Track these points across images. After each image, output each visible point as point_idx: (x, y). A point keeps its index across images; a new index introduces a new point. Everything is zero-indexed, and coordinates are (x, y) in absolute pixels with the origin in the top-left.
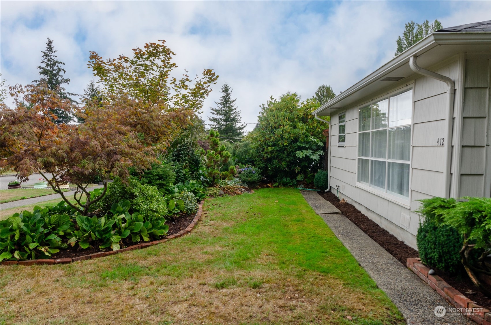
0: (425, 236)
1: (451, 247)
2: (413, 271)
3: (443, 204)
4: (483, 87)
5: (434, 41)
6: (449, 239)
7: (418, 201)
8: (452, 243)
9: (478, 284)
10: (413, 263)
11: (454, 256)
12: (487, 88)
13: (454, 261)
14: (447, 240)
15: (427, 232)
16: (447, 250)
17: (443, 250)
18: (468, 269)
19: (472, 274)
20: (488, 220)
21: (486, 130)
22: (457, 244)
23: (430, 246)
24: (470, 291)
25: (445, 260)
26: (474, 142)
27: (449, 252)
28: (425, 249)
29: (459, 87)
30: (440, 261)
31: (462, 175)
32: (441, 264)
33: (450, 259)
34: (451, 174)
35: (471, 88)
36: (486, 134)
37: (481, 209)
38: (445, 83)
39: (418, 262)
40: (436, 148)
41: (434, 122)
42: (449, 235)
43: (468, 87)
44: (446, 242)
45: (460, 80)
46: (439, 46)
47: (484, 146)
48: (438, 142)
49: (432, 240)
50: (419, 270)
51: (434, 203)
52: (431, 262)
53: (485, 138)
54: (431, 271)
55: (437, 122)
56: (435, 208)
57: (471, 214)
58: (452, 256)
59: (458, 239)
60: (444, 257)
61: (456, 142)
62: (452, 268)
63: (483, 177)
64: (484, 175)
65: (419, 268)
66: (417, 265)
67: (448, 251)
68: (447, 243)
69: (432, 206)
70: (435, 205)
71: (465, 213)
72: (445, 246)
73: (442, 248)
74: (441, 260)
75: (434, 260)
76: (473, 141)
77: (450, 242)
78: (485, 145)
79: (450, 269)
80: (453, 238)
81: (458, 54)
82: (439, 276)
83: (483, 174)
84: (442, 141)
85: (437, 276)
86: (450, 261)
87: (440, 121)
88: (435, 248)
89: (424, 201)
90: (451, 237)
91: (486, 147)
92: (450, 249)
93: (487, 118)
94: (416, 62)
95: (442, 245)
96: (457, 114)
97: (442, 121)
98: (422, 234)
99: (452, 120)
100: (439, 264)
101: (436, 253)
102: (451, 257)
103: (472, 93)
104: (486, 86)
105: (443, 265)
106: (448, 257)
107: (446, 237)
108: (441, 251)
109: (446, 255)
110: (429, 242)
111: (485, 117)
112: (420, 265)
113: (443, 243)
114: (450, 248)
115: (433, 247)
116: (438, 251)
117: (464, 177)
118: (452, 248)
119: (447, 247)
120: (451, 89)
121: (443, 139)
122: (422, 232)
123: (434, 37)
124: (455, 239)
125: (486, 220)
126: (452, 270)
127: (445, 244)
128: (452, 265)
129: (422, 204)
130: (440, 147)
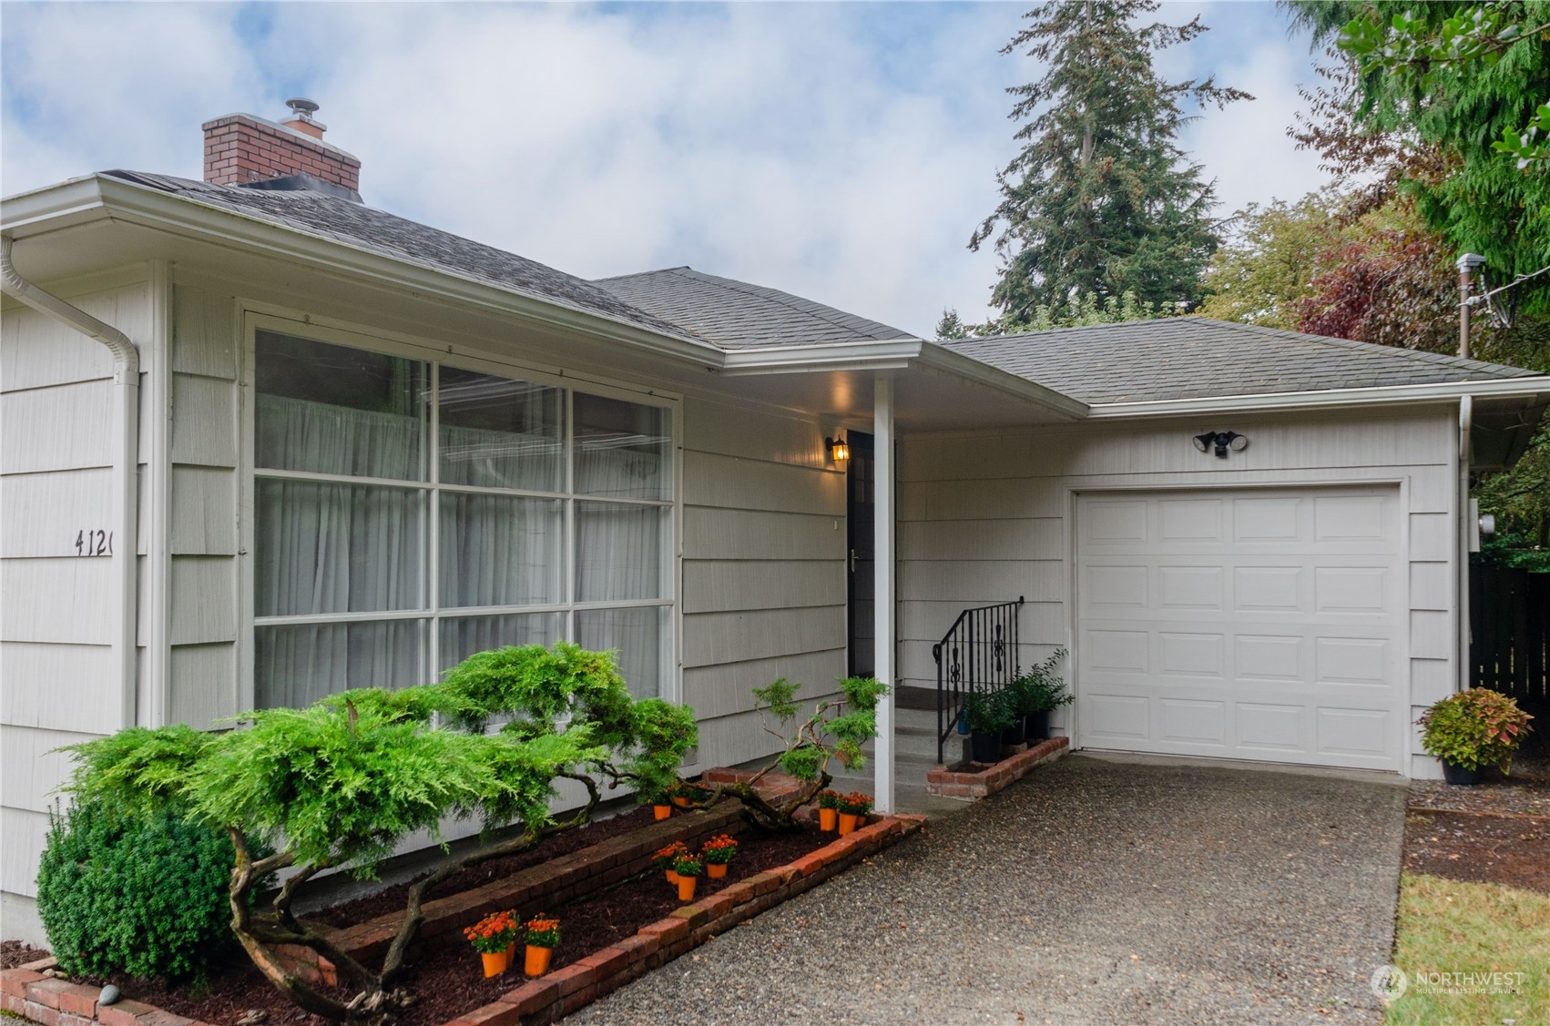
0: (76, 875)
1: (173, 888)
2: (23, 1017)
3: (168, 747)
4: (222, 376)
5: (100, 204)
6: (168, 864)
7: (61, 750)
8: (178, 874)
9: (289, 980)
10: (25, 986)
11: (187, 915)
12: (232, 381)
13: (187, 934)
14: (160, 869)
15: (83, 857)
16: (162, 904)
17: (148, 908)
18: (254, 943)
19: (265, 957)
20: (338, 771)
21: (235, 508)
22: (191, 876)
23: (97, 904)
24: (251, 1013)
25: (157, 940)
26: (206, 542)
27: (170, 909)
28: (81, 918)
29: (155, 366)
30: (137, 948)
31: (174, 648)
32: (143, 956)
33: (173, 929)
34: (139, 649)
35: (191, 375)
36: (235, 519)
37: (312, 742)
38: (104, 346)
39: (38, 976)
40: (72, 563)
41: (59, 475)
42: (165, 852)
43: (184, 371)
44: (159, 877)
45: (157, 345)
46: (110, 221)
47: (232, 556)
48: (79, 544)
49: (107, 880)
50: (55, 1004)
51: (132, 748)
52: (102, 962)
53: (235, 531)
54: (107, 992)
55: (71, 475)
56: (140, 765)
57: (284, 762)
58: (180, 916)
59: (193, 856)
60: (154, 929)
61: (153, 542)
62: (179, 958)
63: (234, 649)
64: (236, 644)
65: (52, 996)
66: (44, 990)
67: (167, 906)
68: (163, 879)
69: (128, 761)
70: (143, 752)
71: (267, 763)
72: (155, 891)
73: (147, 899)
74: (145, 942)
75: (116, 949)
76: (203, 540)
77: (170, 874)
78: (235, 552)
79: (176, 964)
80: (180, 859)
81: (147, 261)
82: (136, 999)
83: (232, 642)
84: (97, 539)
85: (131, 1003)
86: (173, 935)
87: (82, 474)
88: (119, 908)
89: (85, 751)
90: (172, 856)
91: (237, 557)
92: (174, 896)
93: (236, 470)
94: (9, 256)
95: (144, 889)
96: (153, 451)
97: (90, 474)
98: (65, 868)
99: (135, 471)
100: (135, 959)
101: (123, 924)
102: (177, 923)
103: (193, 389)
104: (231, 376)
105: (152, 958)
106: (169, 926)
107: (154, 859)
108: (143, 911)
109: (160, 921)
110: (93, 891)
111: (233, 469)
112: (55, 985)
113: (149, 883)
114: (171, 893)
115: (111, 904)
116: (131, 913)
117: (183, 656)
118: (180, 892)
119: (162, 891)
120: (129, 369)
121: (101, 532)
122: (61, 861)
123: (102, 190)
124: (186, 858)
125: (331, 773)
126: (181, 967)
127: (154, 885)
128: (179, 949)
129: (77, 759)
130: (89, 560)
